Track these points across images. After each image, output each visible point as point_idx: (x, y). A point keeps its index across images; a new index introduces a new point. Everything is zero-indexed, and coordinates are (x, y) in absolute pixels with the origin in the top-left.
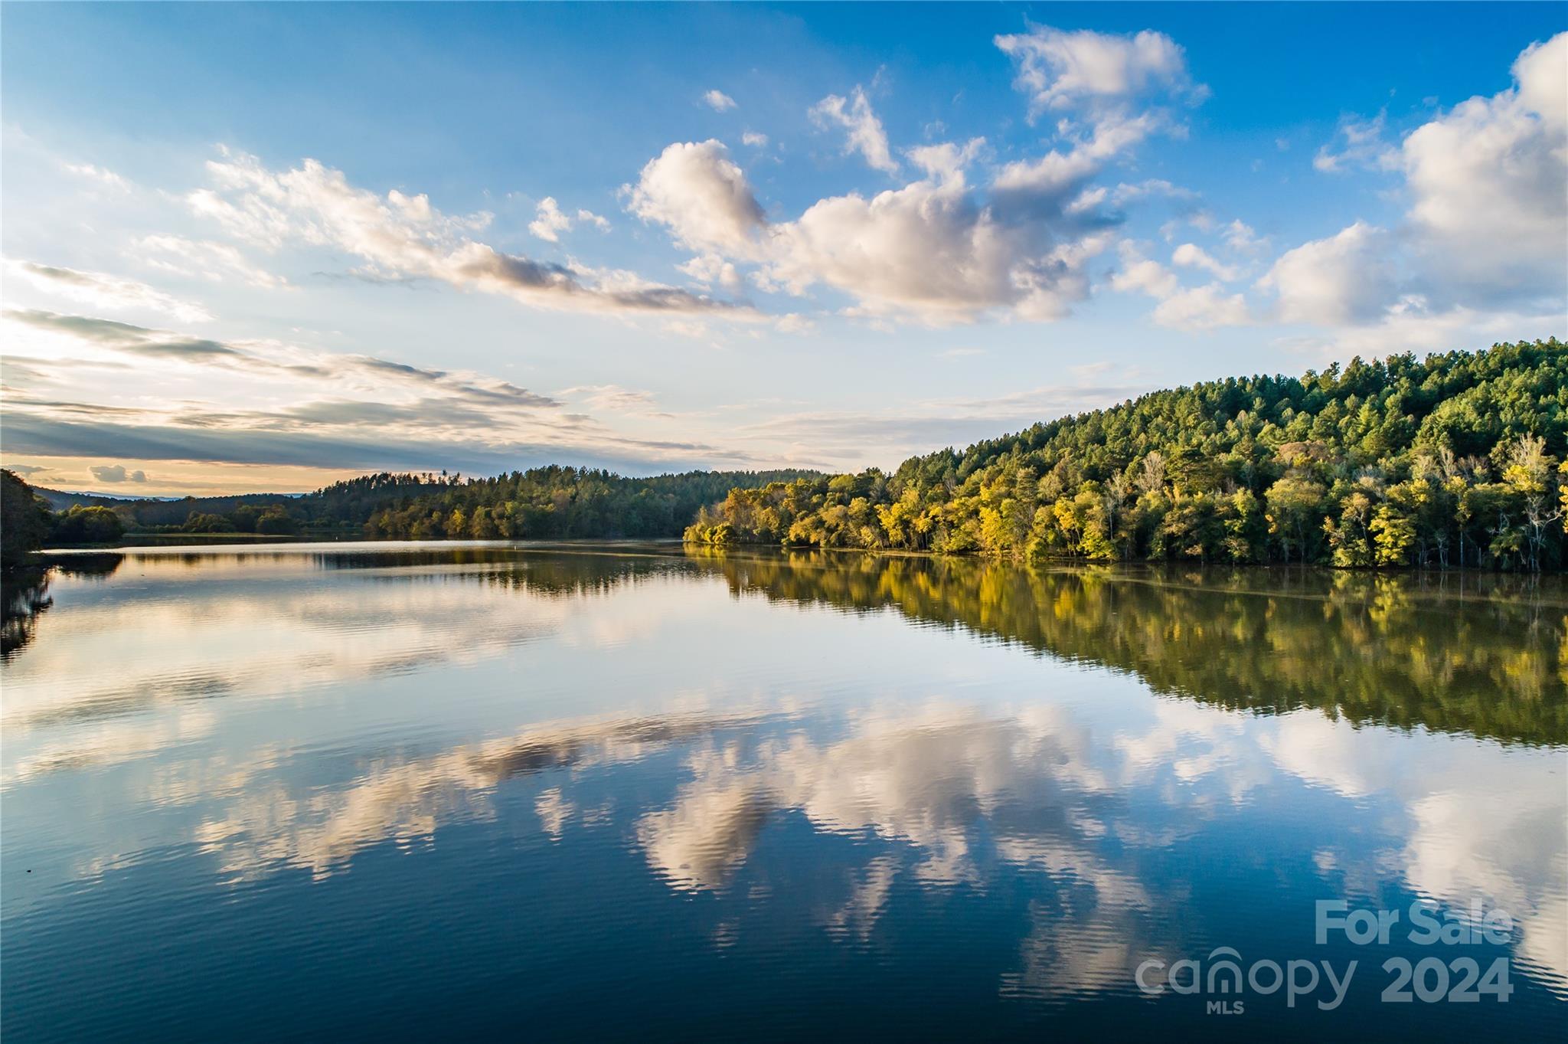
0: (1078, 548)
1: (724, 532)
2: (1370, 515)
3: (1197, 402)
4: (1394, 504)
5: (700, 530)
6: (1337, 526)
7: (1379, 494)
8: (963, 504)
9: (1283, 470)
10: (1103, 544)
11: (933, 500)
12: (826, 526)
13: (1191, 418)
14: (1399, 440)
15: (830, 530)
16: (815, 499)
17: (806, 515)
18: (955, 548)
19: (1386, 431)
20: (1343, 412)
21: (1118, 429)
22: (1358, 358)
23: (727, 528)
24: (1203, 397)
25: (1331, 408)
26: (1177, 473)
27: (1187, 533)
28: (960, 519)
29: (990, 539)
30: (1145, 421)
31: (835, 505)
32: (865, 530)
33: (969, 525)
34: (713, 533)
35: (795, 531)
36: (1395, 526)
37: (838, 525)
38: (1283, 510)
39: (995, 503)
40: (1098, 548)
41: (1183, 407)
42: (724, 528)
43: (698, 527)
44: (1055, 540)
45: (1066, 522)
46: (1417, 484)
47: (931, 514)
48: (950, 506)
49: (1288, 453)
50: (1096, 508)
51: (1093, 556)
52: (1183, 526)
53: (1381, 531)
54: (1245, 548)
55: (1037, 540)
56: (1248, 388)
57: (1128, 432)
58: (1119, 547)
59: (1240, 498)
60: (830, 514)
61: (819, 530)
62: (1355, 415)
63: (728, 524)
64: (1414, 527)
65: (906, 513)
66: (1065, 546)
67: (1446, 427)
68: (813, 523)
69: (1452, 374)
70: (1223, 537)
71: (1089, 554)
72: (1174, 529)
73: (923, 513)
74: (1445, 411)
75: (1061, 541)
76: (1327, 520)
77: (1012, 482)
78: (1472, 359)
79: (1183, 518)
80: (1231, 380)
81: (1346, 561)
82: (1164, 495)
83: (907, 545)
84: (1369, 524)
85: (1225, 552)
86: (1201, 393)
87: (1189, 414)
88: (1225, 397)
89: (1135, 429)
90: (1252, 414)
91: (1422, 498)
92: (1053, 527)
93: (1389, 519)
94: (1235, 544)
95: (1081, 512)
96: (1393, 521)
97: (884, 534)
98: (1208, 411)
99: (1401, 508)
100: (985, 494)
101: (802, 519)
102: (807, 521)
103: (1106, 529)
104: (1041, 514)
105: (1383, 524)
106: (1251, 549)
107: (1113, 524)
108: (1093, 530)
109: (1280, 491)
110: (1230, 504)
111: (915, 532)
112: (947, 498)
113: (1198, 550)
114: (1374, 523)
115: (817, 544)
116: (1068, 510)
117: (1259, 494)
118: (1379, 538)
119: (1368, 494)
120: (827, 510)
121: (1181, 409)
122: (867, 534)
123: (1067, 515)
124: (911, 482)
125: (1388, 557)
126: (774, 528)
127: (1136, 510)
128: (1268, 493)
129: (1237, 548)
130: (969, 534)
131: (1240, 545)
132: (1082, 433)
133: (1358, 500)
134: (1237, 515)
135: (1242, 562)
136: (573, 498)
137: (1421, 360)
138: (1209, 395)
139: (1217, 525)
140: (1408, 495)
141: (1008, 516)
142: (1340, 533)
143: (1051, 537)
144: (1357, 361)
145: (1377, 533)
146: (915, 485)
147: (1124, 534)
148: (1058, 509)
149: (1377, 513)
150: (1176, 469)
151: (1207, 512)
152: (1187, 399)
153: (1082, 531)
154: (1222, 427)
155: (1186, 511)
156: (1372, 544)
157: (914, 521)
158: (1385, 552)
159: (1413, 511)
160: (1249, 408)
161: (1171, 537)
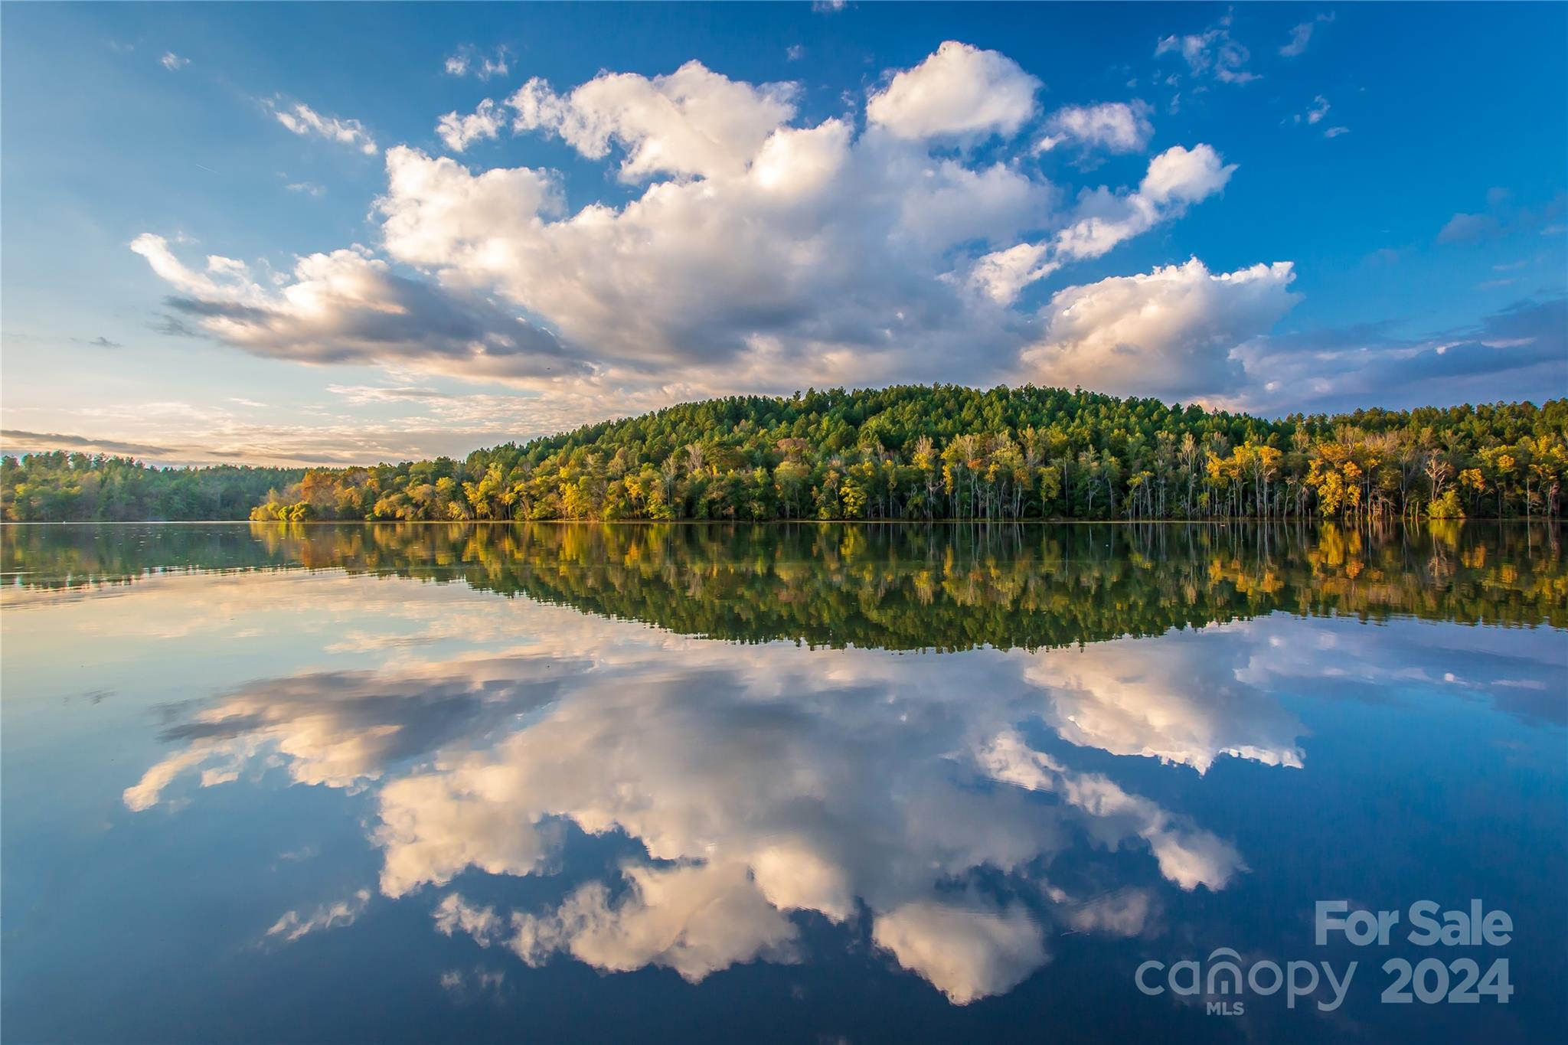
0: (644, 511)
1: (303, 510)
2: (841, 484)
3: (712, 413)
4: (854, 477)
5: (273, 509)
6: (821, 492)
7: (844, 471)
8: (544, 481)
9: (782, 457)
10: (663, 507)
11: (515, 479)
12: (414, 502)
13: (708, 423)
14: (848, 441)
15: (417, 506)
16: (398, 479)
17: (393, 493)
18: (537, 516)
19: (841, 434)
20: (809, 423)
21: (655, 430)
22: (812, 389)
23: (306, 506)
24: (715, 408)
25: (801, 420)
26: (713, 457)
27: (723, 499)
28: (541, 493)
29: (570, 508)
30: (674, 425)
31: (419, 485)
32: (452, 505)
33: (552, 497)
34: (289, 512)
35: (380, 507)
36: (855, 491)
37: (425, 501)
38: (787, 482)
39: (573, 479)
40: (660, 511)
41: (701, 416)
42: (302, 507)
43: (270, 506)
44: (625, 506)
45: (634, 490)
46: (867, 464)
47: (516, 490)
48: (531, 483)
49: (784, 445)
50: (657, 481)
51: (655, 517)
52: (721, 493)
53: (847, 495)
54: (762, 508)
55: (611, 506)
56: (746, 404)
57: (662, 432)
58: (675, 510)
59: (759, 473)
60: (418, 492)
61: (405, 506)
62: (819, 423)
63: (306, 503)
64: (866, 491)
65: (491, 490)
66: (633, 510)
67: (876, 432)
68: (399, 499)
69: (870, 403)
70: (748, 502)
71: (652, 515)
72: (714, 495)
73: (508, 489)
74: (873, 423)
75: (630, 507)
76: (815, 488)
77: (583, 464)
78: (880, 394)
79: (721, 488)
80: (733, 398)
81: (826, 515)
82: (706, 472)
83: (491, 517)
84: (839, 490)
85: (749, 512)
86: (713, 406)
87: (707, 420)
88: (730, 410)
89: (668, 430)
90: (751, 422)
91: (870, 473)
92: (624, 496)
93: (852, 487)
94: (756, 505)
95: (647, 484)
96: (854, 488)
97: (471, 508)
98: (719, 420)
99: (859, 479)
100: (563, 473)
101: (388, 497)
102: (393, 498)
103: (665, 496)
104: (614, 486)
105: (848, 490)
106: (767, 509)
107: (670, 492)
108: (656, 496)
109: (784, 468)
110: (752, 478)
111: (499, 504)
112: (527, 478)
113: (731, 510)
114: (843, 489)
115: (402, 518)
116: (635, 483)
117: (770, 472)
118: (846, 500)
119: (838, 470)
120: (413, 488)
121: (700, 418)
122: (455, 508)
123: (635, 486)
124: (492, 465)
125: (851, 512)
126: (356, 506)
127: (687, 482)
128: (776, 470)
129: (757, 508)
130: (549, 505)
131: (759, 506)
132: (626, 434)
133: (833, 475)
134: (756, 485)
135: (760, 518)
136: (103, 482)
137: (849, 393)
138: (719, 407)
139: (744, 493)
140: (861, 471)
141: (583, 490)
142: (823, 497)
143: (622, 504)
144: (811, 391)
145: (844, 497)
146: (496, 467)
147: (678, 500)
148: (628, 481)
149: (844, 483)
150: (713, 454)
151: (737, 484)
152: (703, 410)
153: (646, 498)
154: (730, 431)
155: (723, 483)
156: (842, 504)
157: (500, 496)
158: (850, 509)
159: (865, 482)
160: (747, 418)
161: (712, 502)
